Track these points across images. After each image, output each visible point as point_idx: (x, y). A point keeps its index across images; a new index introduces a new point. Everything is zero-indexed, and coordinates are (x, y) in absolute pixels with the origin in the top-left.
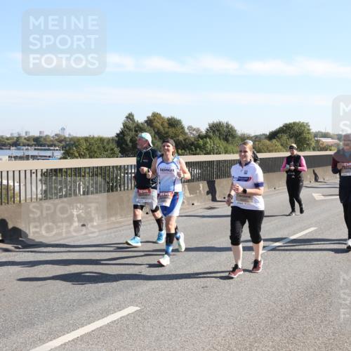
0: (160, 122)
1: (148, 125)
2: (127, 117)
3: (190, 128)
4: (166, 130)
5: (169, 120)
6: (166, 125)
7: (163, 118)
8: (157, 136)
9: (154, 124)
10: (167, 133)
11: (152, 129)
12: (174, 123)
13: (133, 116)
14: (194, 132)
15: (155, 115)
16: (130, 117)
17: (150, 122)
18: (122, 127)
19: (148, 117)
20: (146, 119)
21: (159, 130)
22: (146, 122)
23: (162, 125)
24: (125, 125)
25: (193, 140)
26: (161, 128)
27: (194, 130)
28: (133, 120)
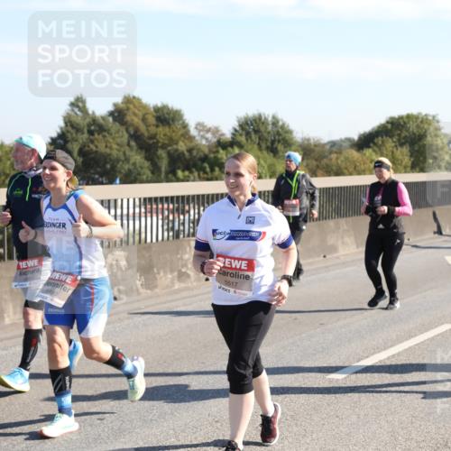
0: (140, 114)
1: (115, 120)
2: (72, 104)
3: (200, 126)
4: (153, 130)
5: (157, 110)
6: (152, 120)
7: (145, 107)
8: (133, 143)
9: (129, 118)
10: (153, 137)
11: (123, 129)
12: (166, 117)
13: (84, 102)
14: (209, 135)
15: (129, 100)
16: (78, 104)
17: (118, 114)
18: (62, 124)
19: (115, 105)
20: (111, 108)
21: (137, 130)
22: (111, 114)
23: (144, 120)
24: (69, 121)
25: (206, 151)
26: (143, 128)
27: (208, 130)
28: (84, 110)
